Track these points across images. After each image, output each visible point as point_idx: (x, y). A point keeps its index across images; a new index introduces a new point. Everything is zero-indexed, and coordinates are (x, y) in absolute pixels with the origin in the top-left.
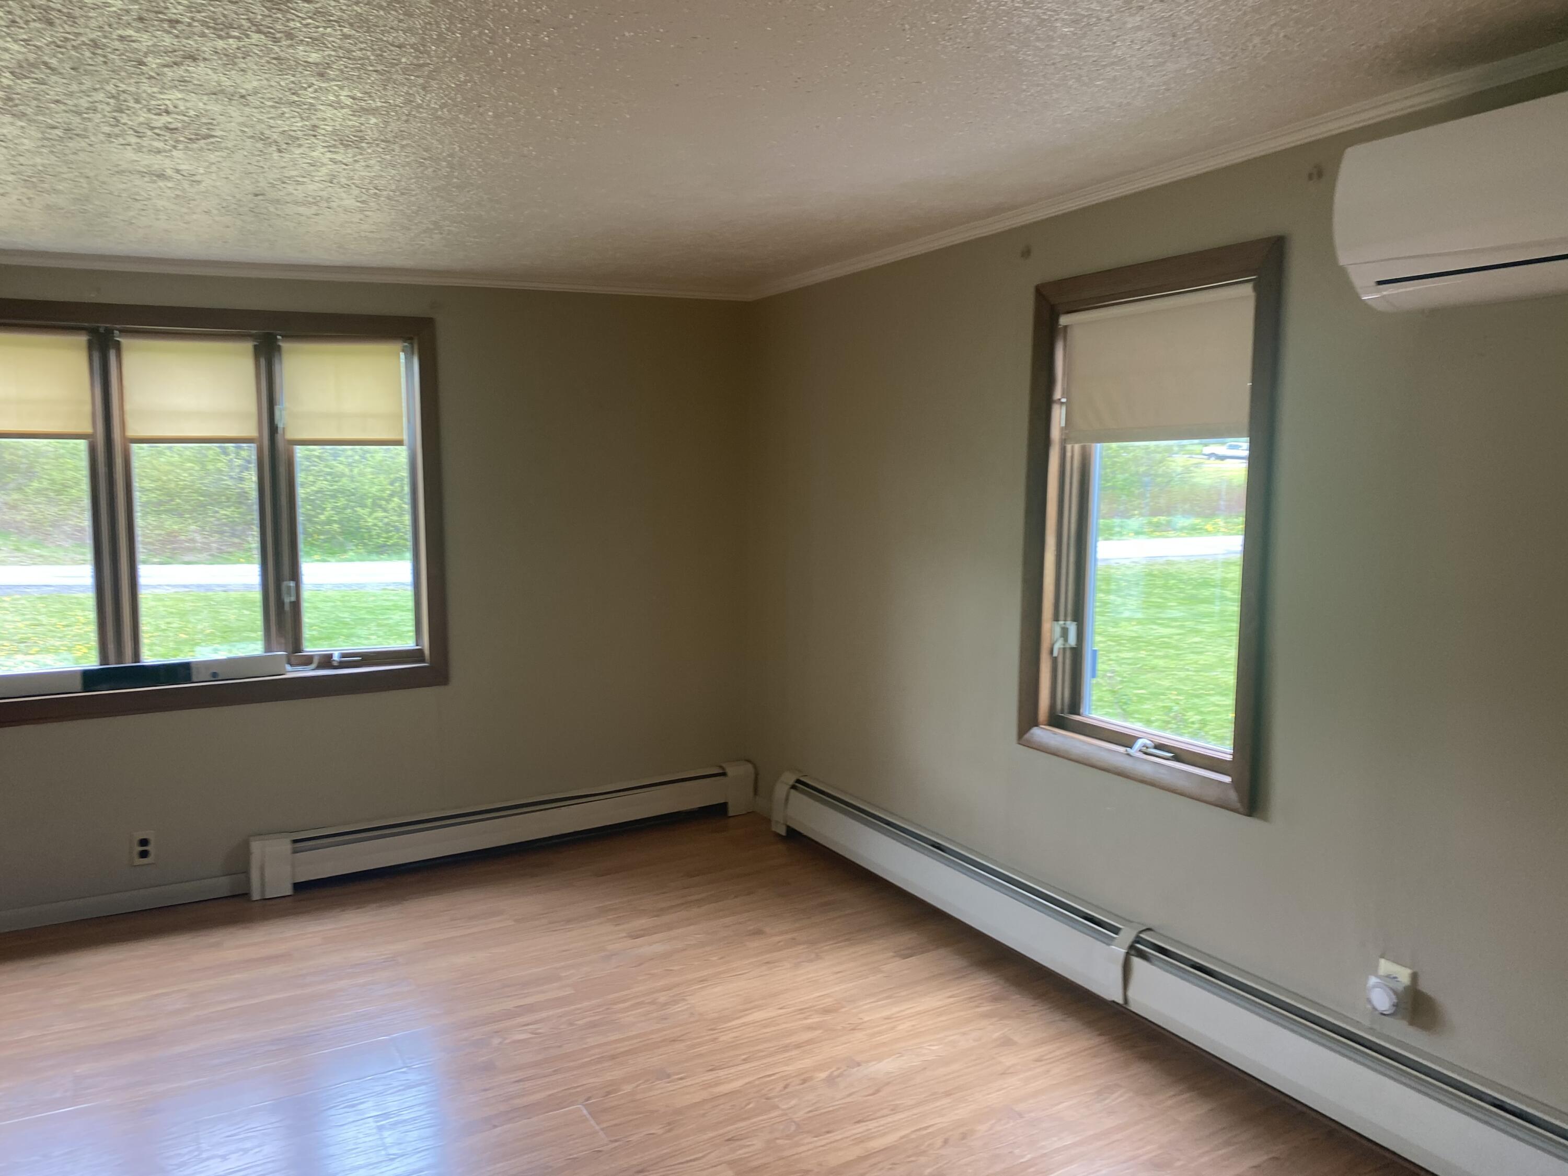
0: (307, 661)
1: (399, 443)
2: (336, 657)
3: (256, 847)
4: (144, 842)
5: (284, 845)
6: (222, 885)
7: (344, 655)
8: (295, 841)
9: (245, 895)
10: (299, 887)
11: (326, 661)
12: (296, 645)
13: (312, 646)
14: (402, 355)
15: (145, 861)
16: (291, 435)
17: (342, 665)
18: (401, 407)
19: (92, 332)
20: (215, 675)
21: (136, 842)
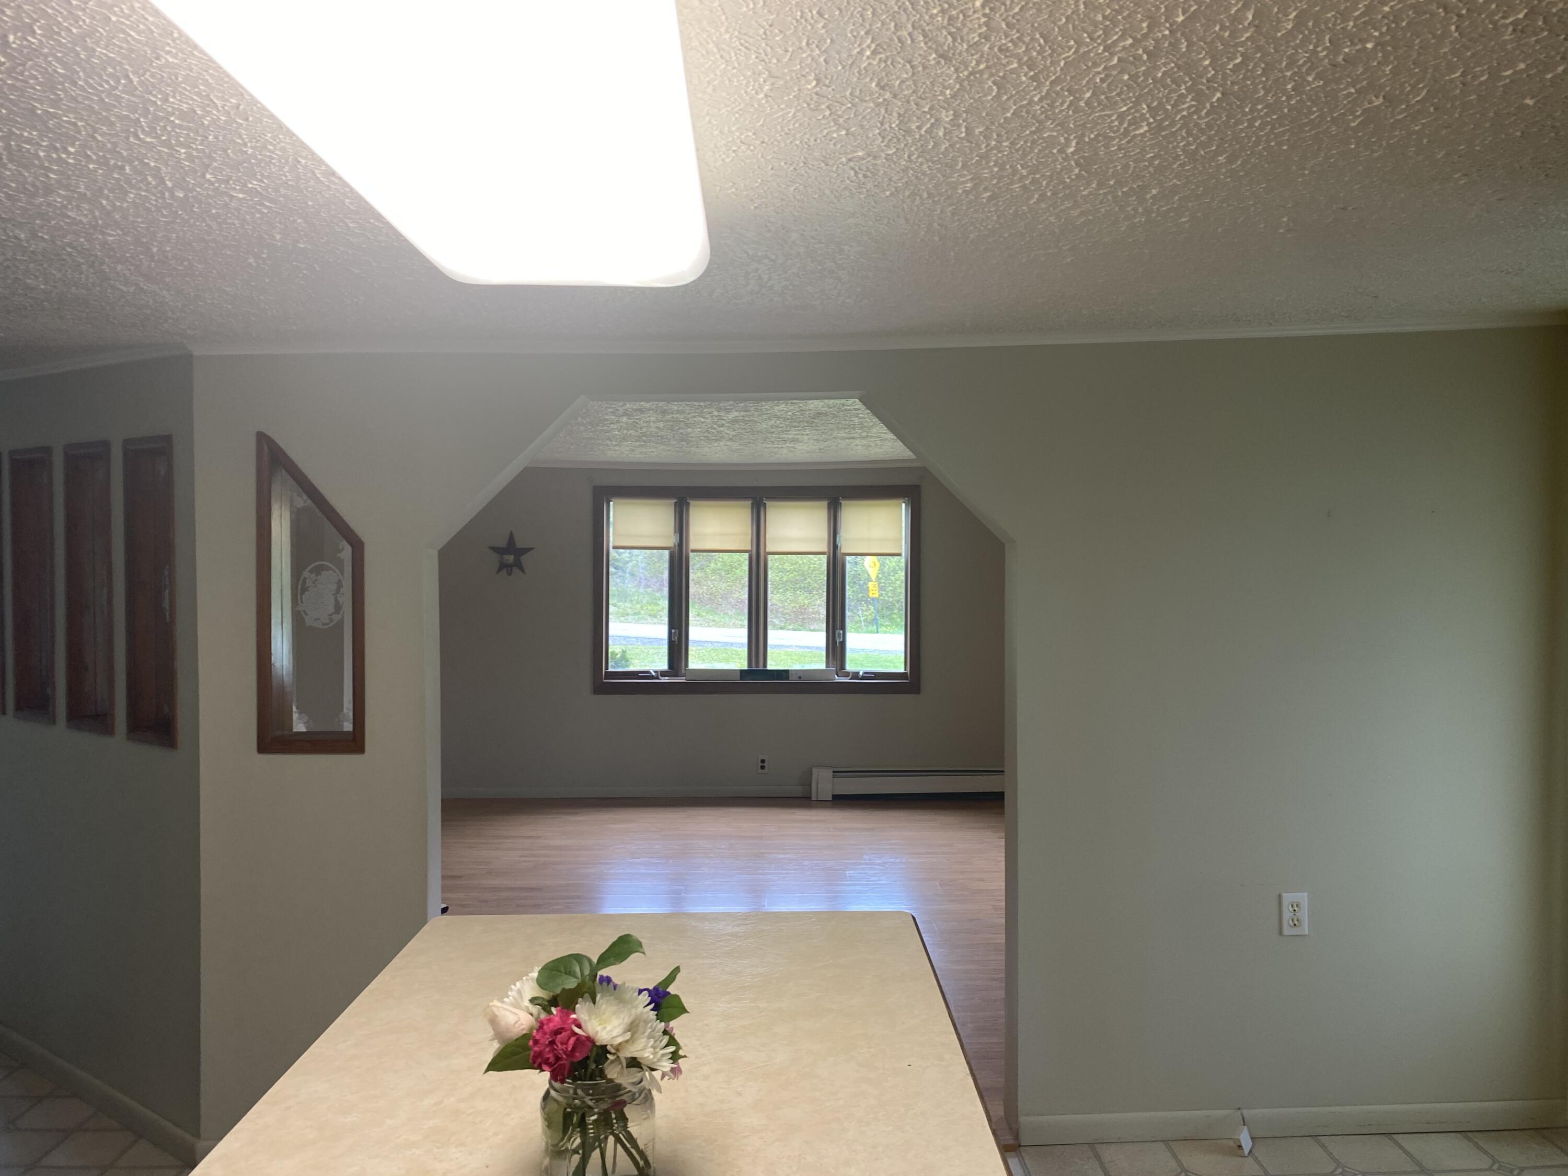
0: (847, 674)
1: (899, 555)
2: (861, 674)
3: (815, 770)
4: (763, 761)
5: (827, 774)
6: (798, 791)
7: (865, 673)
8: (834, 772)
9: (810, 798)
10: (835, 797)
11: (855, 675)
12: (842, 666)
13: (850, 667)
14: (904, 505)
15: (763, 771)
16: (844, 550)
17: (863, 678)
18: (901, 534)
19: (753, 499)
20: (800, 678)
21: (759, 761)
